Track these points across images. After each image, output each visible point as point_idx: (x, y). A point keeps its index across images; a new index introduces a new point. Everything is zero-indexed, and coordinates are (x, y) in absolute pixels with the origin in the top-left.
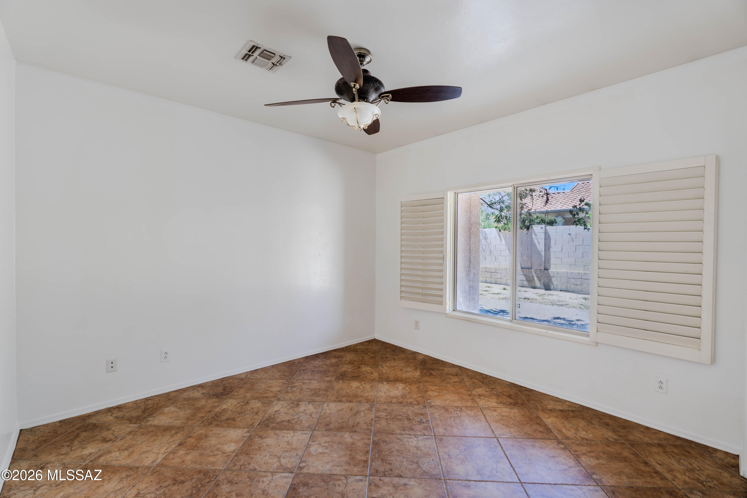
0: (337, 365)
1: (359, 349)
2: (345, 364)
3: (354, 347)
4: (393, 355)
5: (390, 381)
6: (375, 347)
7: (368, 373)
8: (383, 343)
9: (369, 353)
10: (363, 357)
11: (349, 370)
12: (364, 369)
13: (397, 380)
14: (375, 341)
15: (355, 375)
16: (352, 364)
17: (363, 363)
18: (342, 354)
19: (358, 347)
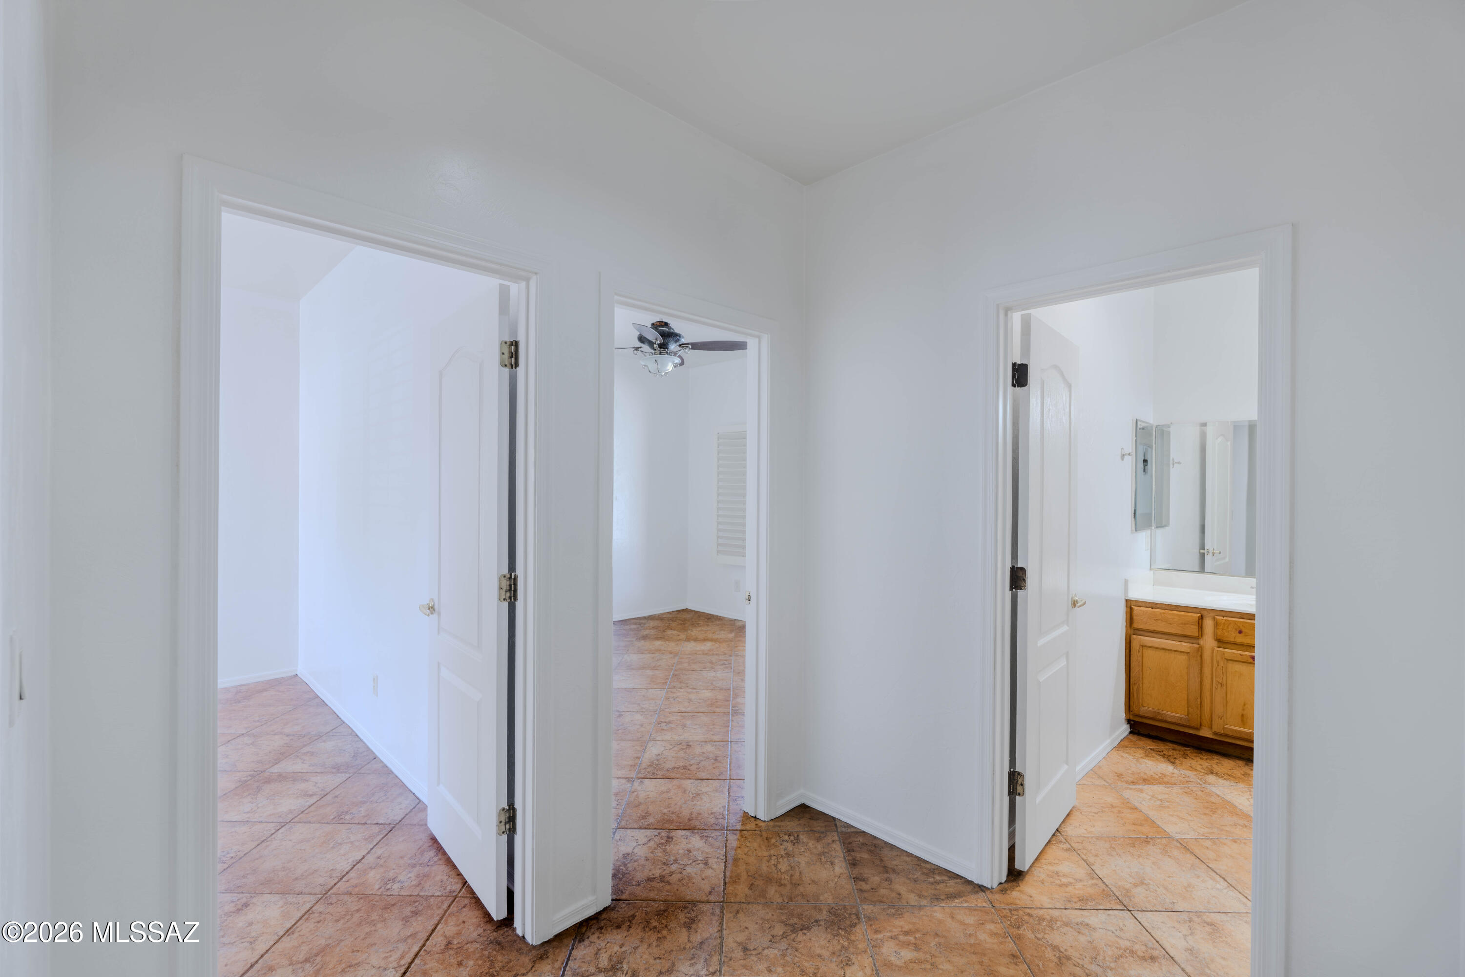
0: (638, 630)
1: (665, 617)
2: (647, 629)
3: (659, 616)
4: (707, 622)
5: (699, 641)
6: (688, 616)
7: (674, 635)
8: (696, 612)
9: (677, 621)
10: (669, 623)
11: (652, 633)
12: (669, 632)
13: (705, 640)
14: (686, 611)
15: (659, 636)
16: (656, 629)
17: (669, 628)
18: (643, 621)
19: (665, 616)
